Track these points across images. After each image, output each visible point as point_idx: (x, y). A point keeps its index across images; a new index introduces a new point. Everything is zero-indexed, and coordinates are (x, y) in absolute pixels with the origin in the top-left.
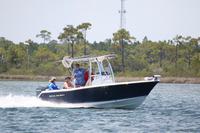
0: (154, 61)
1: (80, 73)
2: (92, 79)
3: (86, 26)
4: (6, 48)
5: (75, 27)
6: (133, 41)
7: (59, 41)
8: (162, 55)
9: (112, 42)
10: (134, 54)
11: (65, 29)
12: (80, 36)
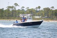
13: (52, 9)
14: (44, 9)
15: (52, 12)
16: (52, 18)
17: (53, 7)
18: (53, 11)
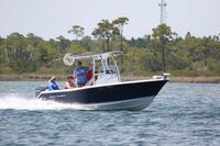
0: (198, 59)
1: (82, 71)
2: (96, 78)
3: (122, 21)
4: (35, 45)
5: (111, 22)
6: (174, 37)
7: (93, 38)
8: (206, 52)
9: (152, 38)
10: (176, 51)
11: (99, 24)
12: (116, 32)
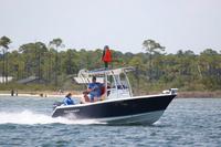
13: (54, 46)
14: (24, 47)
15: (54, 59)
16: (53, 82)
17: (58, 42)
18: (58, 57)
